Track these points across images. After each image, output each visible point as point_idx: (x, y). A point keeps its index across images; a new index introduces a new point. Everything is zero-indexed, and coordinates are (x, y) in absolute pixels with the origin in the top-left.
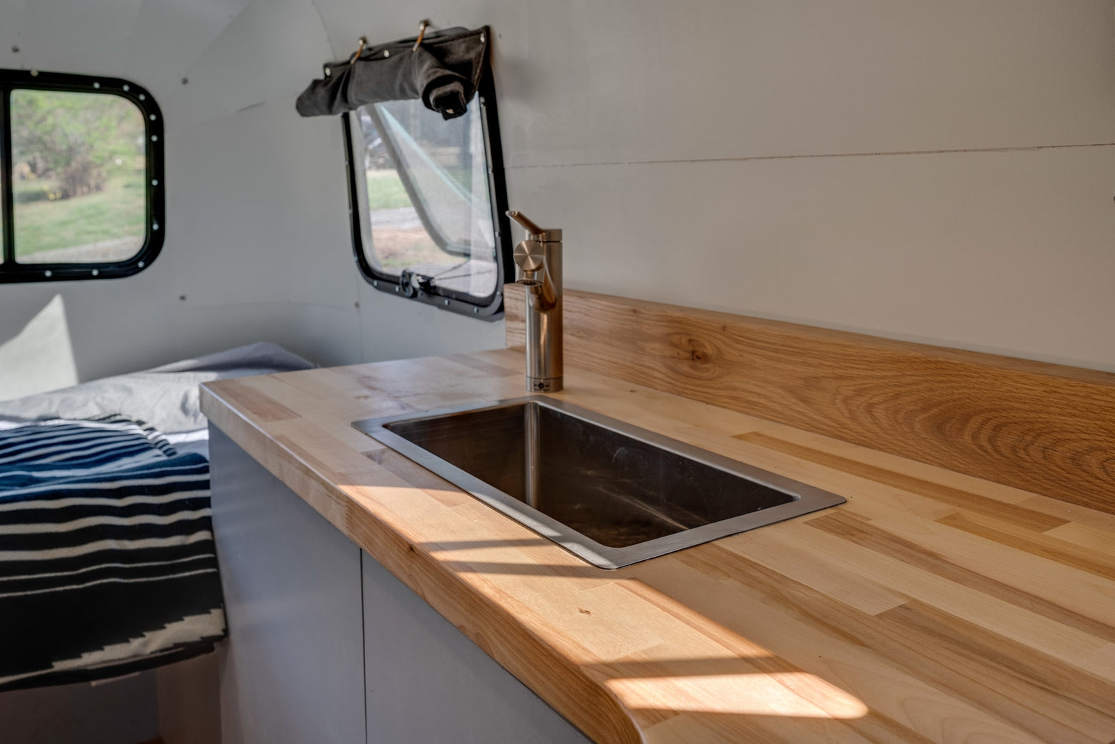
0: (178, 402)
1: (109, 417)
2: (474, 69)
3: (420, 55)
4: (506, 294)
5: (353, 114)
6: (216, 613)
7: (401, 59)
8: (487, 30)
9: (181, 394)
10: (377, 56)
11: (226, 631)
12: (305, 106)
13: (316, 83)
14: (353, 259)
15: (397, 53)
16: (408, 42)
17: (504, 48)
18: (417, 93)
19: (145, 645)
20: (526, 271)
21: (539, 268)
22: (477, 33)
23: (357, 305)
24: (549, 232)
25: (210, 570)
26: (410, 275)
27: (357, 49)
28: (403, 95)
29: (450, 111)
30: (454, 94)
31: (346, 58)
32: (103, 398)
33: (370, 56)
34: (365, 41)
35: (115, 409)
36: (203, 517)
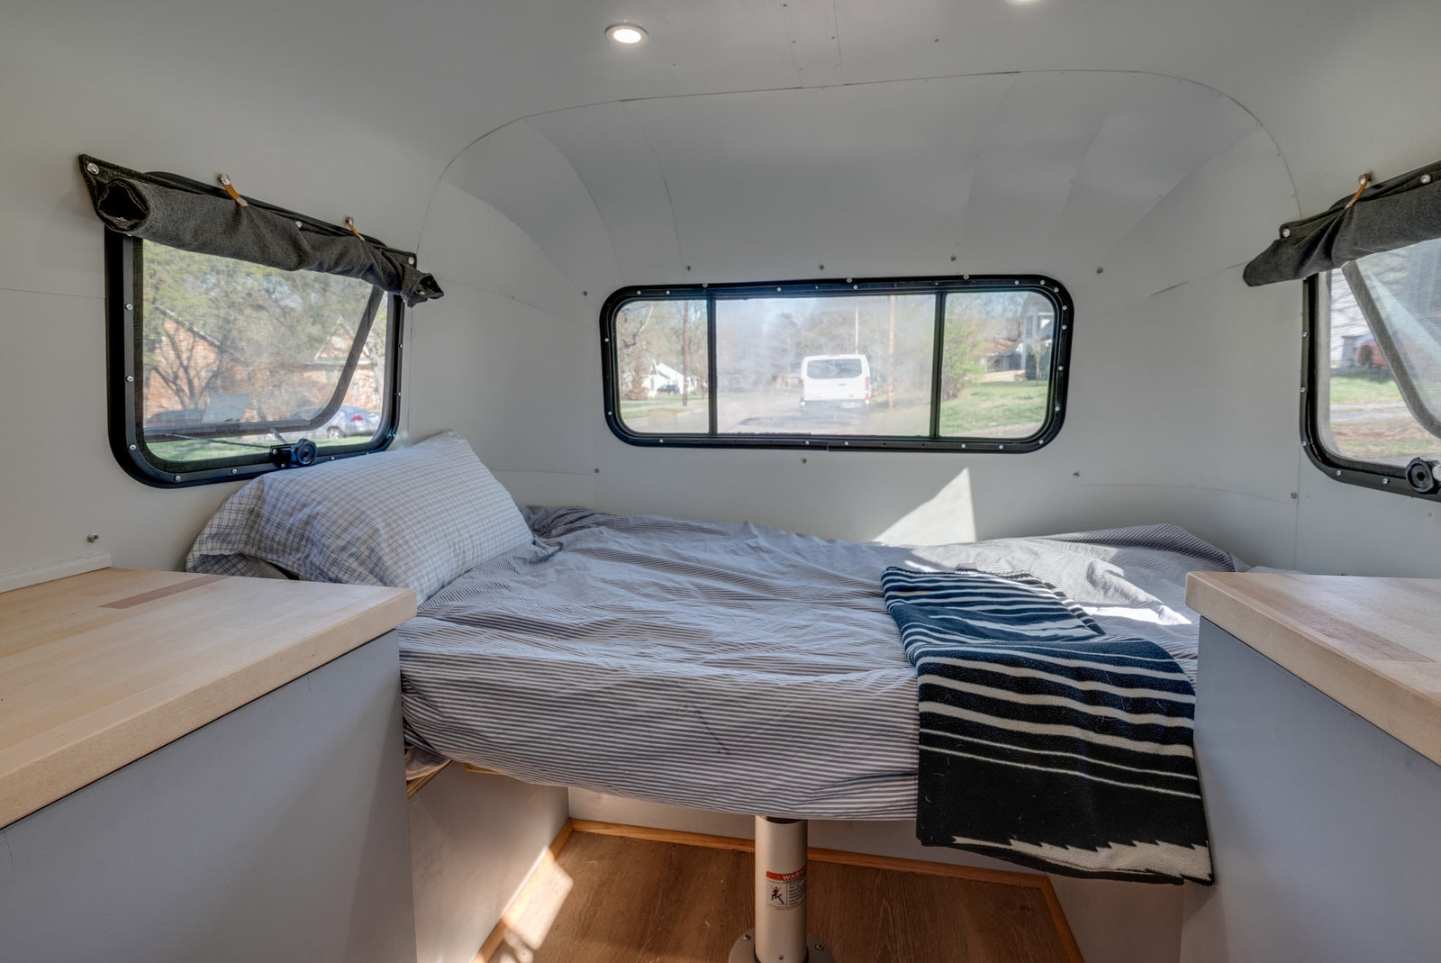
0: (1084, 572)
1: (1022, 576)
5: (1322, 277)
6: (1201, 851)
9: (1087, 564)
11: (1213, 880)
12: (1258, 273)
14: (1297, 445)
19: (1112, 858)
23: (1295, 496)
25: (1193, 796)
27: (1355, 190)
31: (1331, 207)
32: (1013, 558)
34: (1369, 178)
35: (1025, 570)
36: (1182, 728)
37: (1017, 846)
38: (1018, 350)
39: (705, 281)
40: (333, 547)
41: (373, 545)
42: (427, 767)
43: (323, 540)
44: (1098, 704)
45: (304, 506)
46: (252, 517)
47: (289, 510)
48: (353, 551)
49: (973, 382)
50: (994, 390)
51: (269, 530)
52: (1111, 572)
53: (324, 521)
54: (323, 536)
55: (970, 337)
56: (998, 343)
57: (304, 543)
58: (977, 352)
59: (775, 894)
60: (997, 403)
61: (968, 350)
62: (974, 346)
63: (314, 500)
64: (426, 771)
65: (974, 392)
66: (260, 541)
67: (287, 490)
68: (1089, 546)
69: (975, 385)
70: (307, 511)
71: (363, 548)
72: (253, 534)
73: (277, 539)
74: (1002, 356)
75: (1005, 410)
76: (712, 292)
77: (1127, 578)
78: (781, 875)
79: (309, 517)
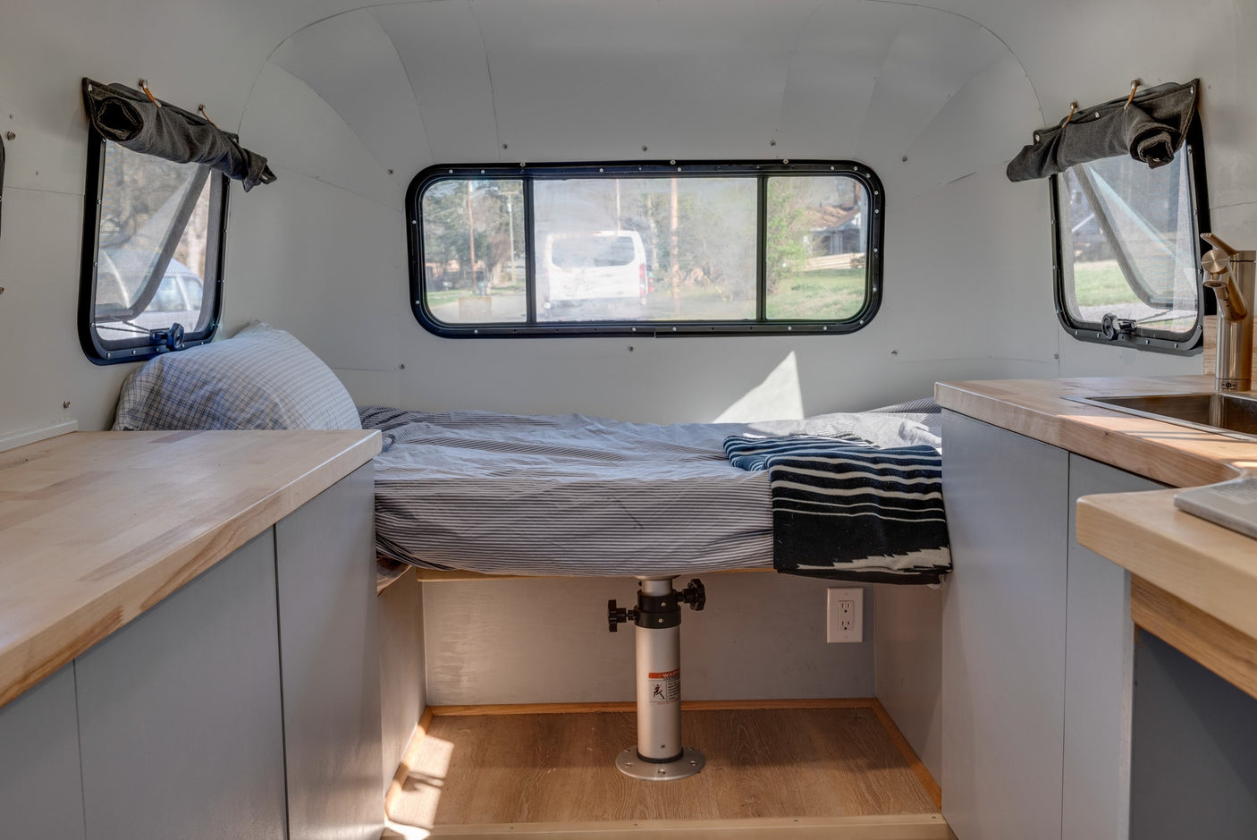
0: (897, 431)
2: (1182, 119)
3: (1130, 112)
4: (1205, 325)
5: (1060, 176)
6: (944, 550)
7: (1112, 118)
8: (1197, 83)
9: (899, 424)
10: (1088, 118)
11: (951, 566)
12: (1017, 171)
13: (1027, 149)
14: (1054, 312)
15: (1107, 113)
16: (1118, 102)
17: (1213, 98)
18: (1126, 149)
19: (895, 562)
20: (1212, 274)
21: (1225, 271)
22: (1188, 86)
23: (1057, 357)
24: (1243, 253)
25: (941, 520)
26: (1112, 318)
27: (1069, 114)
28: (1113, 151)
29: (1157, 160)
30: (1161, 145)
31: (1057, 123)
32: (838, 425)
33: (1081, 118)
34: (1076, 106)
35: (848, 431)
36: (935, 484)
37: (838, 566)
38: (854, 222)
39: (523, 160)
40: (240, 420)
41: (276, 417)
42: (386, 579)
43: (229, 414)
44: (886, 475)
45: (205, 383)
46: (152, 396)
47: (191, 387)
48: (258, 423)
49: (794, 270)
50: (822, 282)
51: (170, 407)
52: (918, 428)
53: (227, 396)
54: (229, 409)
55: (786, 205)
56: (825, 213)
57: (204, 418)
58: (797, 226)
59: (657, 691)
60: (829, 300)
61: (784, 223)
62: (792, 218)
63: (214, 377)
64: (384, 582)
65: (795, 285)
66: (159, 419)
67: (187, 369)
68: (905, 414)
69: (797, 275)
70: (208, 388)
71: (267, 421)
72: (152, 412)
73: (178, 415)
74: (834, 233)
75: (839, 310)
76: (527, 173)
77: (930, 432)
78: (662, 674)
79: (212, 393)
